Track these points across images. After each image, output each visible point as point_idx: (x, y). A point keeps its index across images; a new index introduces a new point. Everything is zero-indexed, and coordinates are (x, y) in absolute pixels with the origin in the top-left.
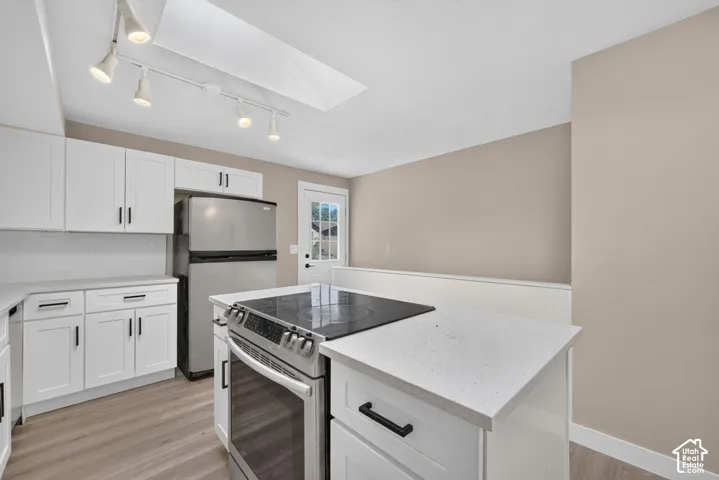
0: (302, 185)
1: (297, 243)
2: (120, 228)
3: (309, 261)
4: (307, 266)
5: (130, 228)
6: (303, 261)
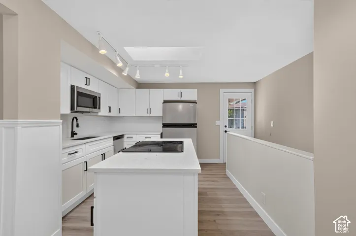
0: (222, 91)
1: (219, 120)
2: (148, 115)
3: (227, 129)
4: (226, 132)
5: (151, 115)
6: (223, 129)
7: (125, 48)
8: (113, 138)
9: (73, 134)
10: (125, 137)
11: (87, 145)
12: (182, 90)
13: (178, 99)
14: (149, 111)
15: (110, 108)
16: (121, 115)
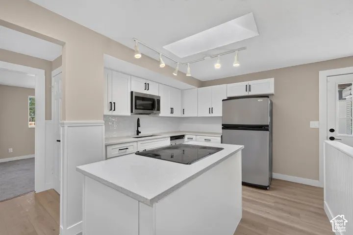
1: (318, 120)
2: (210, 115)
5: (213, 115)
7: (164, 47)
8: (170, 138)
9: (138, 132)
10: (186, 137)
11: (139, 143)
12: (250, 83)
13: (246, 94)
14: (211, 110)
15: (172, 109)
16: (185, 116)
